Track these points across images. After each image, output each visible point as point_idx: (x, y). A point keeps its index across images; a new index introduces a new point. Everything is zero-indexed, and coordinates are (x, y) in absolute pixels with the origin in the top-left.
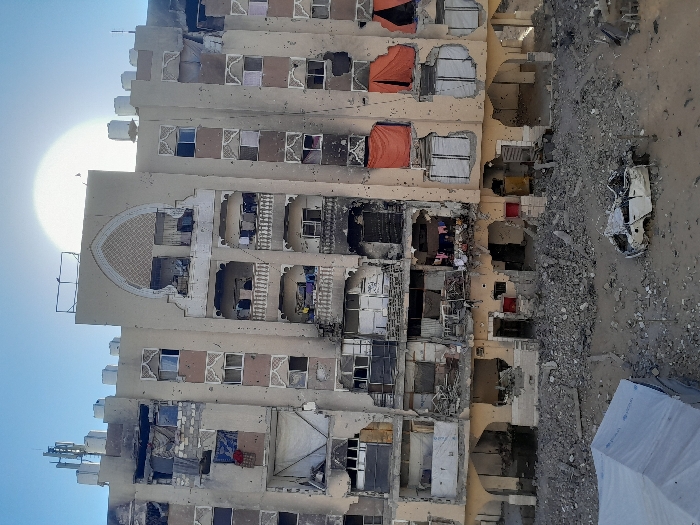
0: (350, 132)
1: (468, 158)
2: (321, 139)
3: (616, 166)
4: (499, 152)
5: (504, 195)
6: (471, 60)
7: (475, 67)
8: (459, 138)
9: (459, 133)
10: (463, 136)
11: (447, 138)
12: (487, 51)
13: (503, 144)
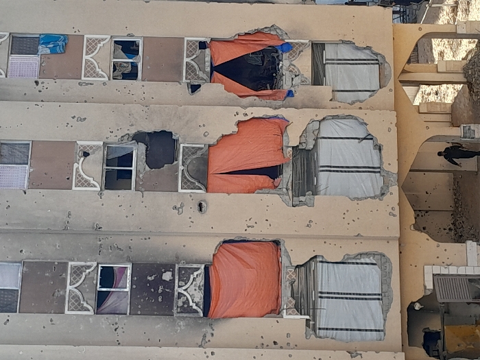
0: (178, 259)
1: (379, 297)
2: (129, 272)
4: (430, 286)
6: (372, 139)
7: (380, 150)
8: (362, 264)
9: (361, 254)
10: (368, 261)
11: (342, 265)
12: (397, 125)
13: (435, 273)
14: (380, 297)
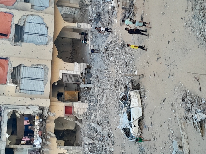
3: (124, 90)
4: (61, 77)
5: (64, 102)
6: (45, 24)
7: (47, 28)
8: (38, 68)
9: (38, 65)
10: (40, 67)
11: (31, 68)
12: (54, 20)
13: (63, 73)
14: (43, 80)
